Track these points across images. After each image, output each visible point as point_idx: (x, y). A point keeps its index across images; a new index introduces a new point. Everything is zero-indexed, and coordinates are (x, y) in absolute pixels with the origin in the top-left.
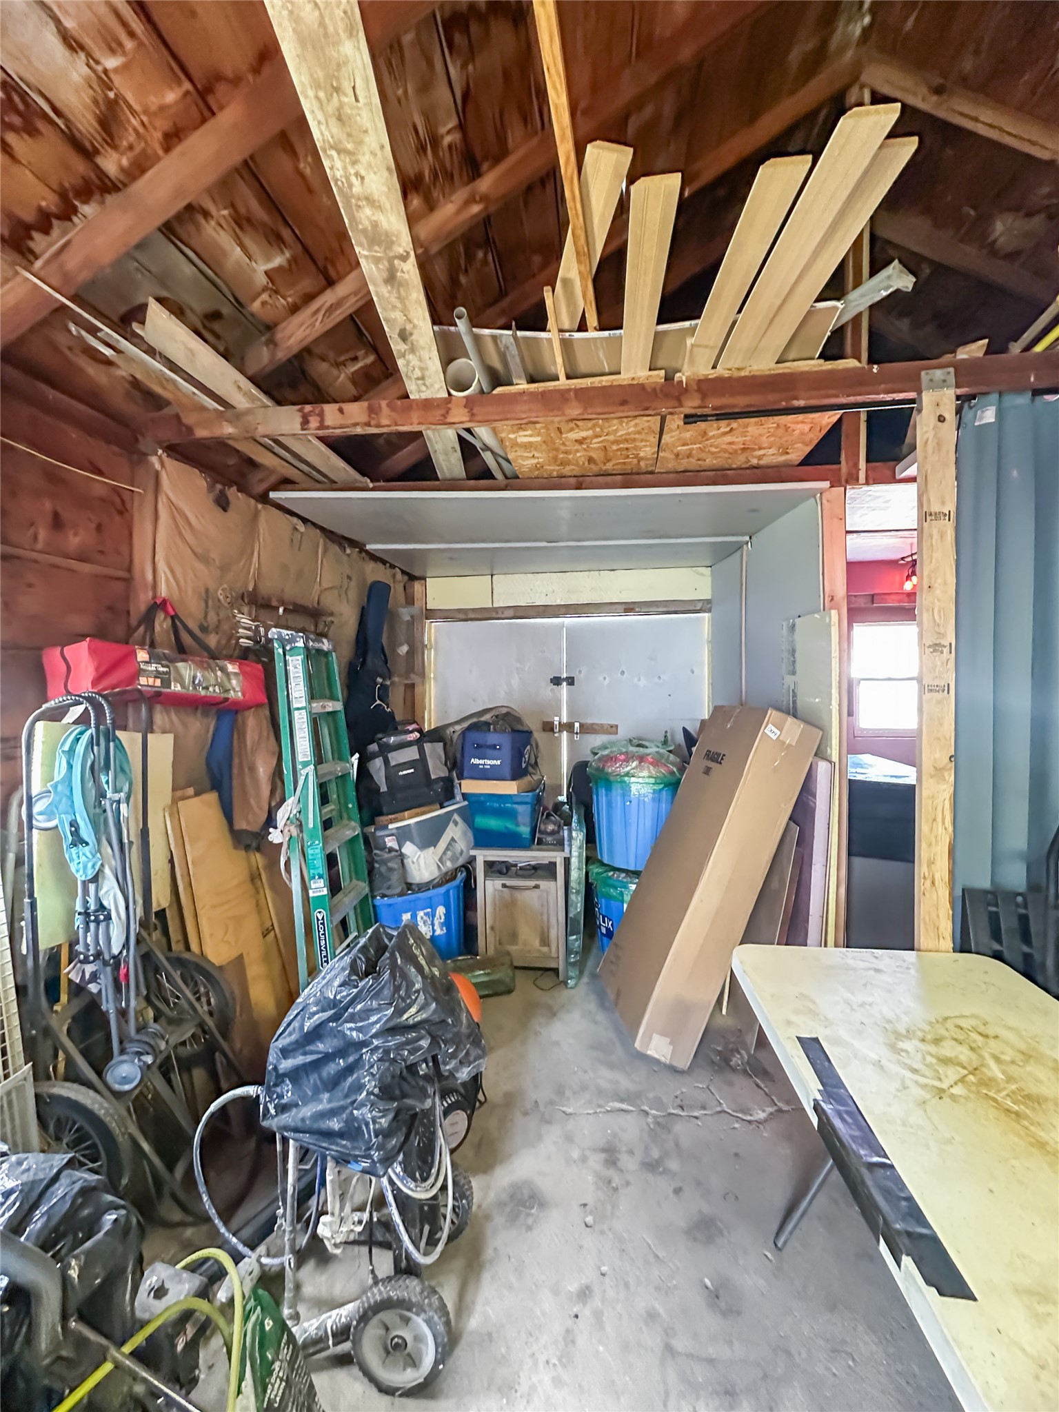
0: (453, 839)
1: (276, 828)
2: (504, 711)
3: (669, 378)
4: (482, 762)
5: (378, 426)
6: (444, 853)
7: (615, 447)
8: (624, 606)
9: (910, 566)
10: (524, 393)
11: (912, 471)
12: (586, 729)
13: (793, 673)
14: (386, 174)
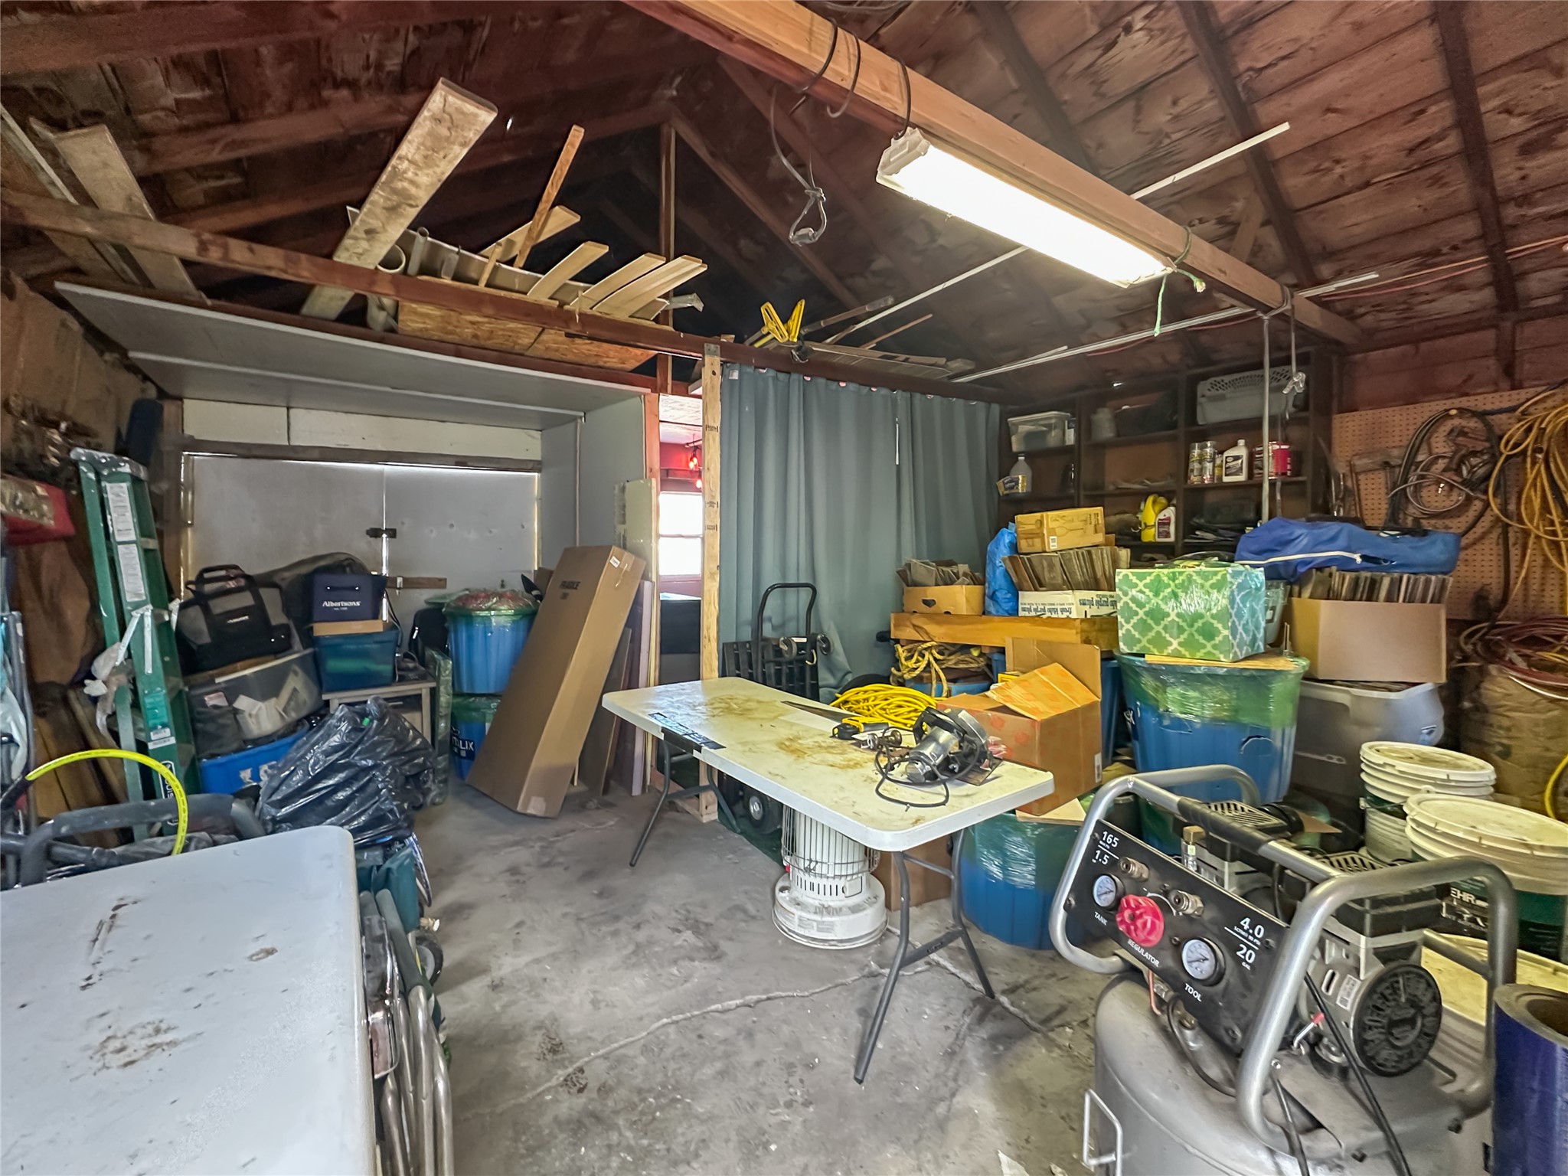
0: (295, 690)
1: (94, 678)
2: (343, 557)
3: (561, 306)
4: (338, 604)
5: (298, 276)
6: (288, 703)
7: (500, 333)
8: (455, 460)
9: (696, 450)
10: (447, 285)
11: (699, 391)
12: (410, 584)
13: (624, 522)
14: (435, 180)
